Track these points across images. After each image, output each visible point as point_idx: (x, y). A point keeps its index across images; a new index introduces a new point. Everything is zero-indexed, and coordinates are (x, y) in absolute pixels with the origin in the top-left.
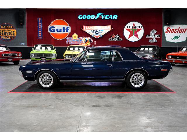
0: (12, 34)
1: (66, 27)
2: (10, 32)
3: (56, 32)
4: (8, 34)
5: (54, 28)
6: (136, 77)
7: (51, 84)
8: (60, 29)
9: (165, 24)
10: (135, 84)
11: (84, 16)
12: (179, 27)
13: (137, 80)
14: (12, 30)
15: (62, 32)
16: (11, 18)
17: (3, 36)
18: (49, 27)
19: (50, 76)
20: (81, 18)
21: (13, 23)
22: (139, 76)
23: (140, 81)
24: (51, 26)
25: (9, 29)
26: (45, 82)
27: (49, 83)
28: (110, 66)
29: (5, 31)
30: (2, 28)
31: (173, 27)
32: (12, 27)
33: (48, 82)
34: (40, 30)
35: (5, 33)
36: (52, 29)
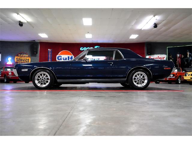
0: (27, 61)
1: (70, 56)
2: (26, 59)
3: (62, 60)
4: (23, 61)
5: (61, 57)
6: (138, 76)
7: (47, 84)
8: (66, 58)
9: (147, 54)
10: (138, 83)
11: (84, 48)
12: (158, 57)
13: (140, 79)
14: (28, 58)
15: (67, 60)
16: (27, 49)
17: (20, 62)
18: (57, 56)
19: (47, 75)
20: (82, 50)
21: (29, 52)
22: (141, 75)
23: (142, 81)
24: (59, 56)
25: (25, 57)
26: (41, 81)
27: (46, 83)
28: (111, 64)
29: (22, 59)
30: (19, 56)
31: (153, 56)
32: (27, 56)
33: (44, 81)
34: (50, 58)
35: (21, 60)
36: (59, 58)
